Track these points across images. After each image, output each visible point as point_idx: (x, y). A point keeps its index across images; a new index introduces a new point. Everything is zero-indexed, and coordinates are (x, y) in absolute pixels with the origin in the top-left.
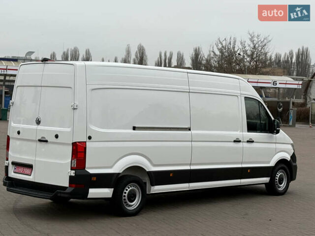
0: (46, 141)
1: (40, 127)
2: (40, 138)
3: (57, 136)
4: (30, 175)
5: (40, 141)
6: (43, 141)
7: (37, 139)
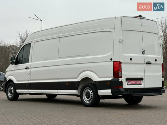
0: (150, 63)
1: (145, 55)
2: (147, 62)
3: (156, 60)
4: (141, 84)
5: (147, 63)
6: (149, 63)
7: (145, 63)
